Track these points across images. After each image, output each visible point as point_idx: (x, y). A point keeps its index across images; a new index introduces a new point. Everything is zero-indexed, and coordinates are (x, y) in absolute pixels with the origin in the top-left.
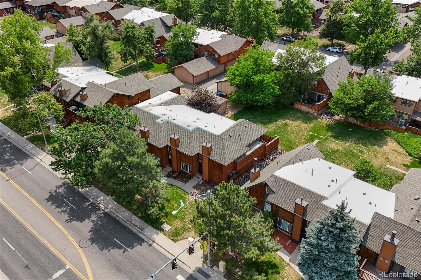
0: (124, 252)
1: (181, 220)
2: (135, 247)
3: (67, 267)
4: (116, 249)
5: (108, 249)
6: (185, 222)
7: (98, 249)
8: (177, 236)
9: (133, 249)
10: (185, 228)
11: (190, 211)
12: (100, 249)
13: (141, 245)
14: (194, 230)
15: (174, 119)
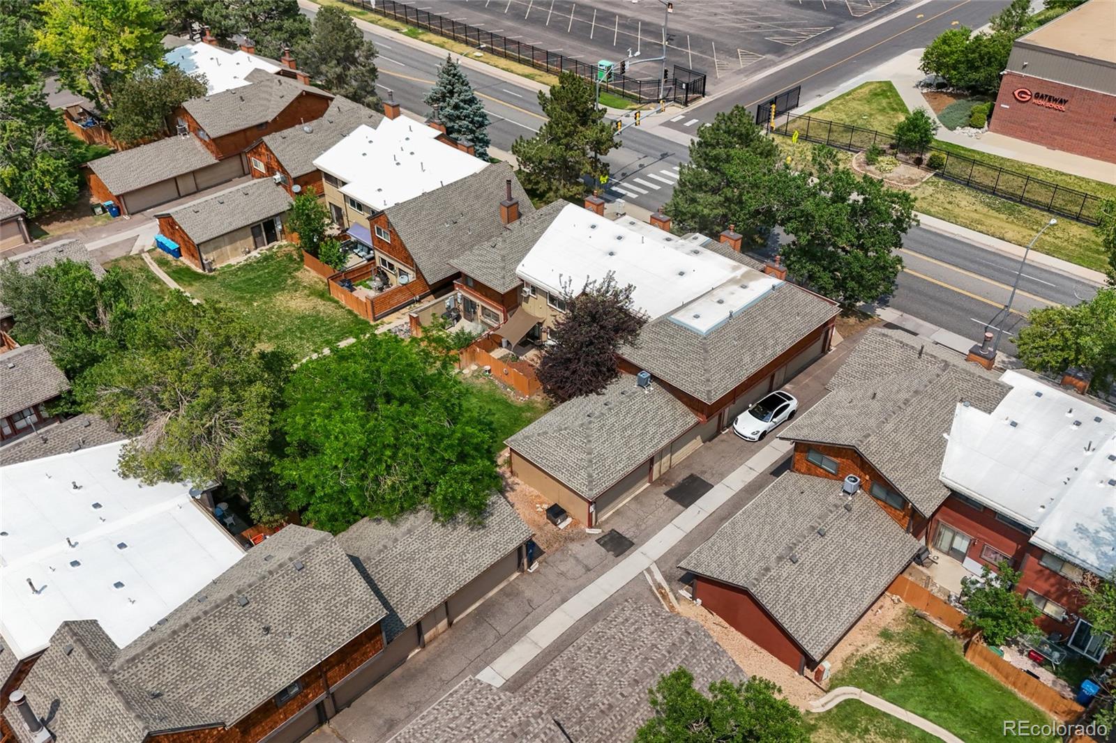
15: (668, 240)
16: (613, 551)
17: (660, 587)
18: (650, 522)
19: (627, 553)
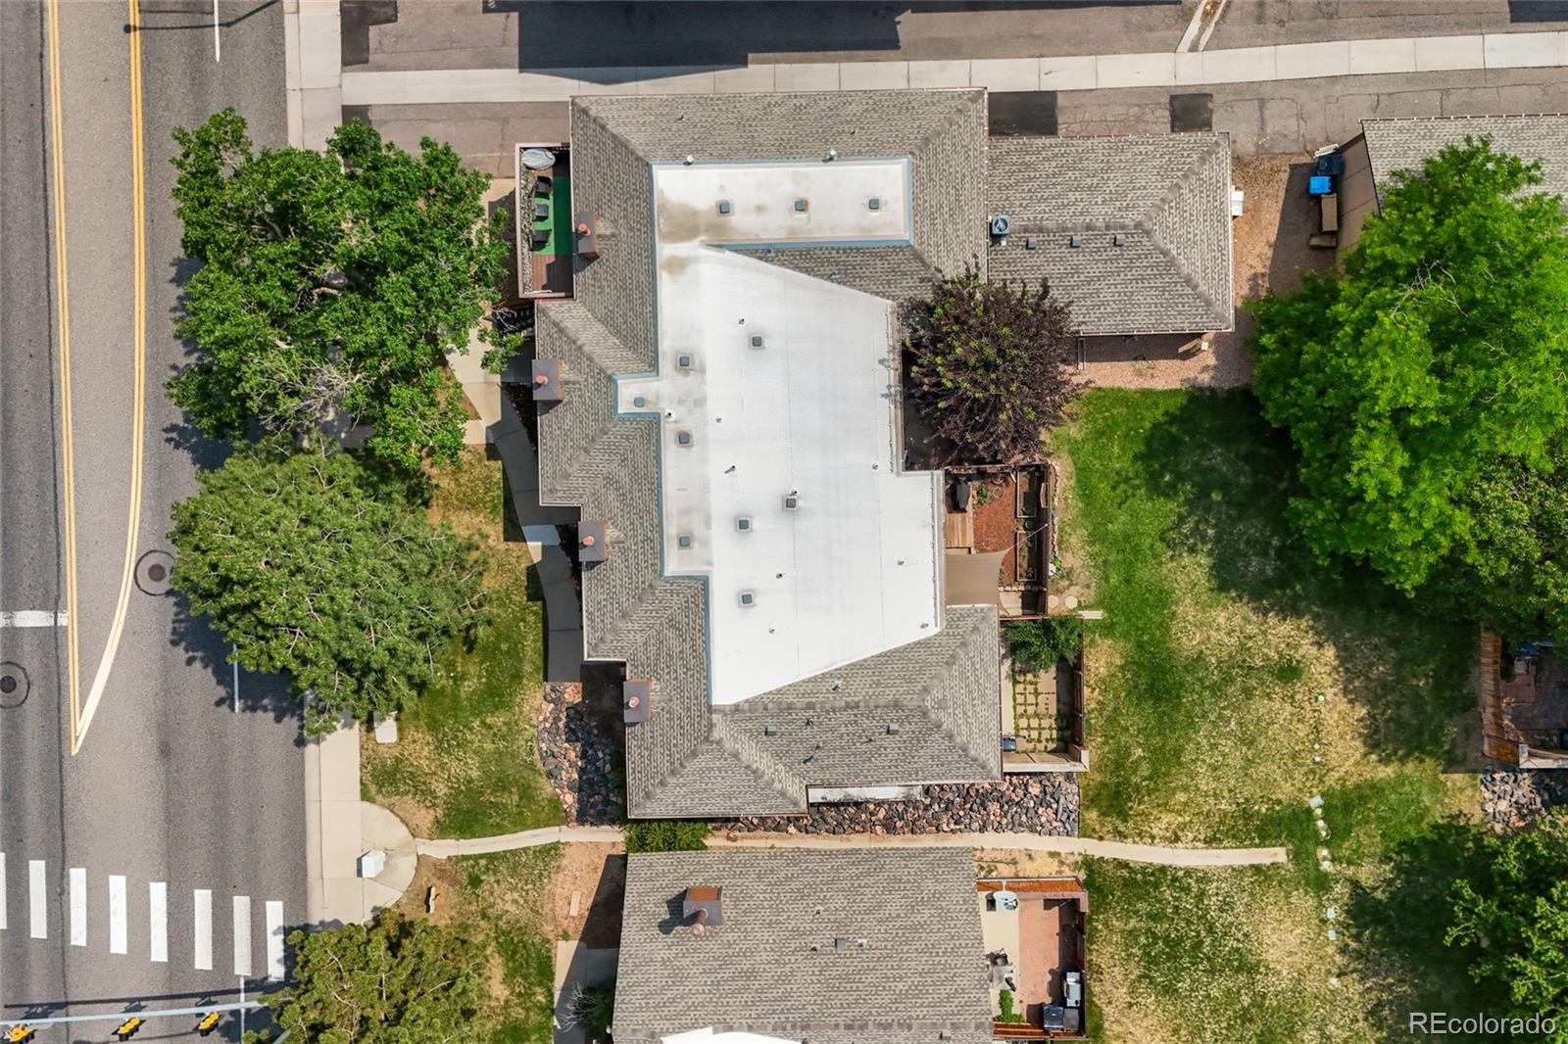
0: (219, 703)
1: (436, 748)
2: (260, 713)
3: (63, 620)
4: (209, 670)
5: (191, 654)
6: (442, 766)
7: (169, 629)
8: (382, 786)
9: (248, 714)
10: (424, 783)
11: (489, 746)
12: (174, 631)
13: (278, 719)
14: (440, 812)
15: (684, 439)
16: (1206, 106)
17: (1207, 15)
18: (1120, 110)
19: (1193, 91)
